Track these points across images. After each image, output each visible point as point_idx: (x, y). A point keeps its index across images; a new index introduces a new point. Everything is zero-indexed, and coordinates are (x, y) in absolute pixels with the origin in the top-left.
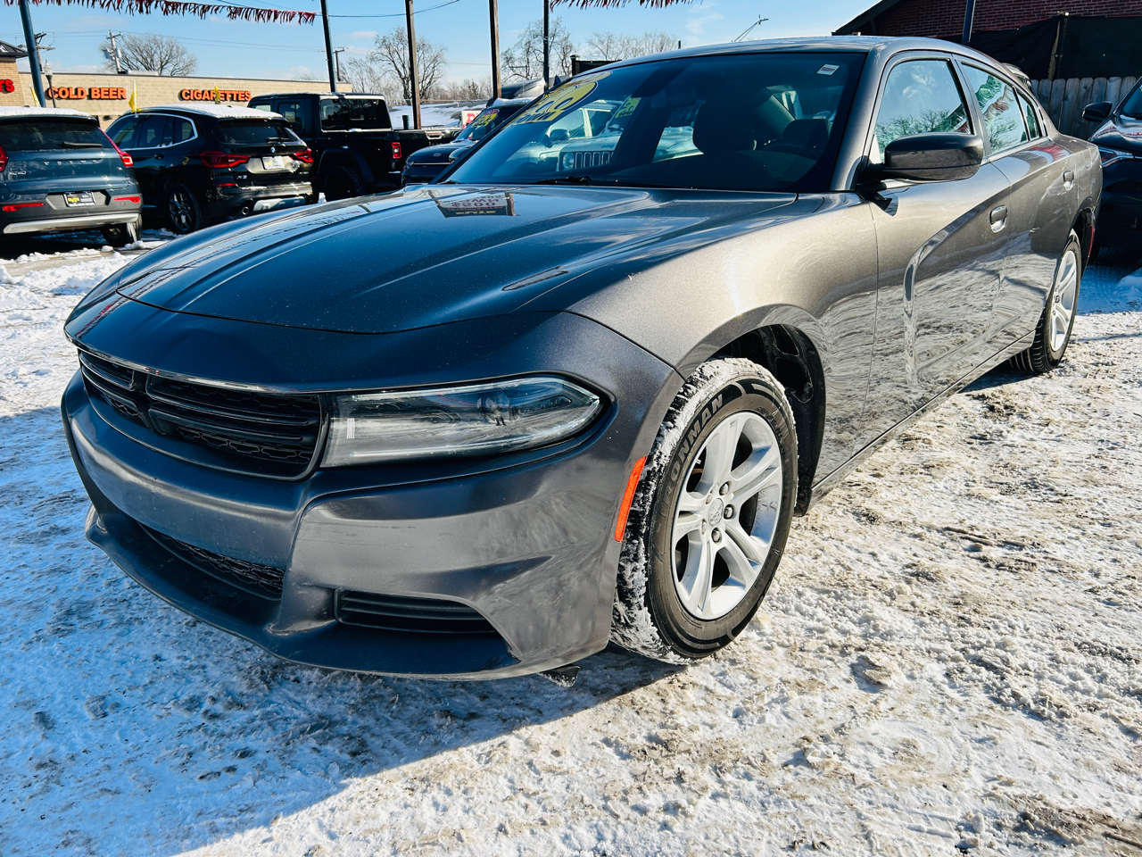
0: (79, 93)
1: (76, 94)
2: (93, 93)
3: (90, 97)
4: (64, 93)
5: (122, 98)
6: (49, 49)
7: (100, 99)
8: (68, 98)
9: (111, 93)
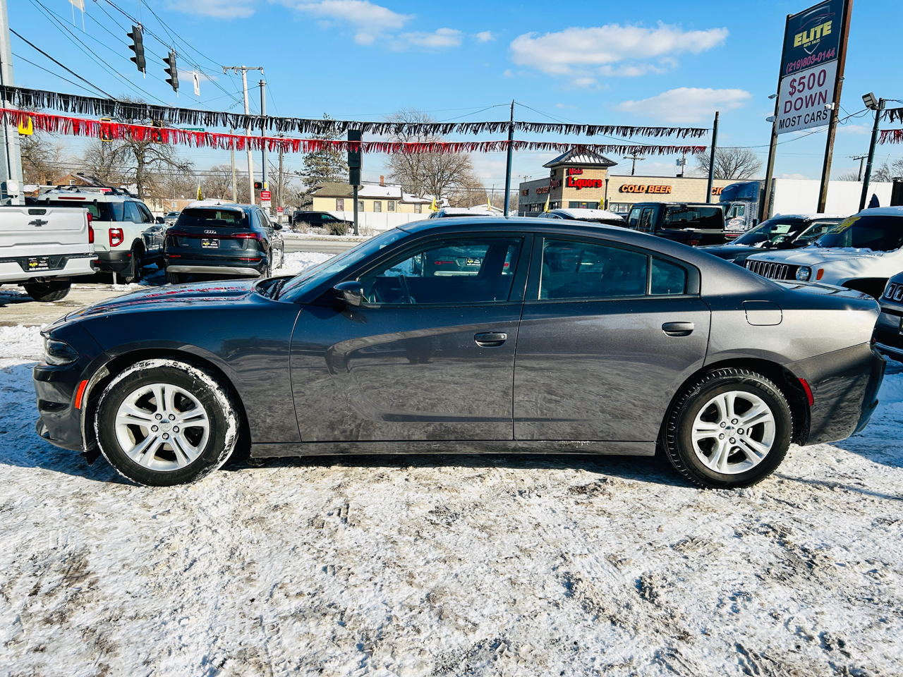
0: (641, 188)
1: (639, 189)
2: (650, 189)
3: (647, 192)
4: (631, 189)
5: (668, 193)
6: (642, 159)
7: (653, 193)
8: (633, 192)
9: (662, 189)
